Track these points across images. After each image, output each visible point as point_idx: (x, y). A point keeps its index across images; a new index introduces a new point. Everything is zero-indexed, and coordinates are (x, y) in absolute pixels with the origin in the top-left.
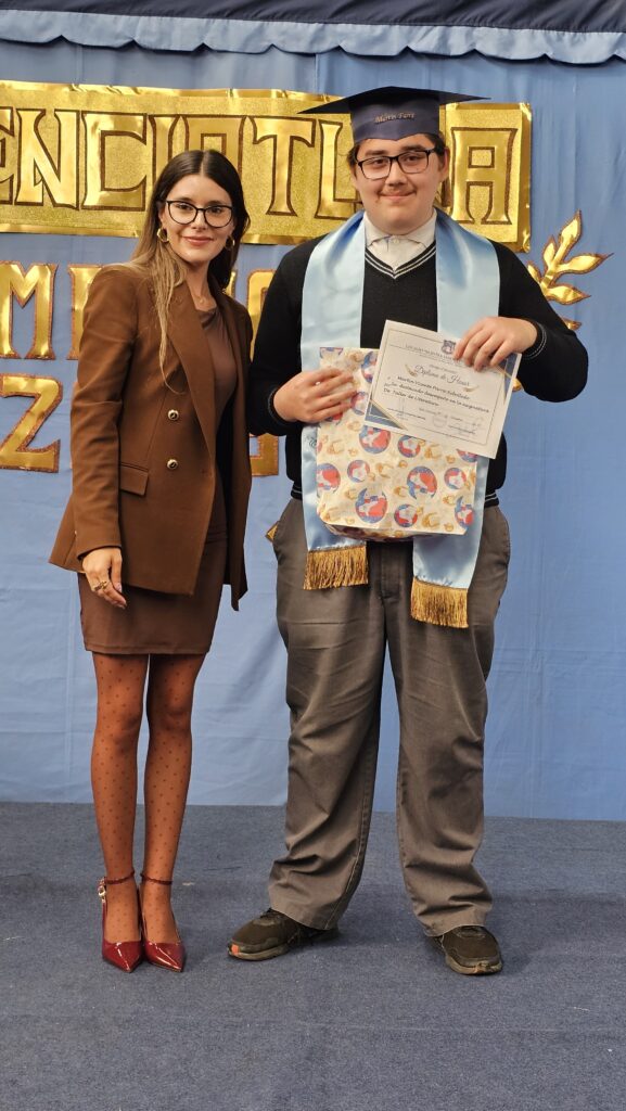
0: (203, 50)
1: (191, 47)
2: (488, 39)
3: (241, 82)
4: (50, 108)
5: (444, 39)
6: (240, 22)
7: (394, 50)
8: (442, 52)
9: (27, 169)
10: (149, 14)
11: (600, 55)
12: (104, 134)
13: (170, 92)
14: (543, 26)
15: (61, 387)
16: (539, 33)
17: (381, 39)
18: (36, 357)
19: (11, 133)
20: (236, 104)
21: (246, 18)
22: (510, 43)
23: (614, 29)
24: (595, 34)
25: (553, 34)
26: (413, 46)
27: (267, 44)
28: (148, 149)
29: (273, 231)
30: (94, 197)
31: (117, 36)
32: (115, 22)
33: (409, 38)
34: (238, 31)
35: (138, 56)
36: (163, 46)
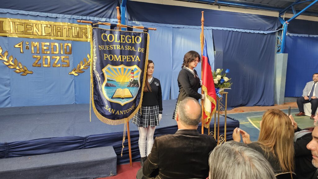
0: (57, 17)
1: (55, 17)
2: (92, 18)
3: (62, 22)
4: (37, 24)
5: (86, 18)
7: (80, 19)
9: (35, 31)
10: (50, 13)
11: (105, 21)
12: (45, 27)
13: (53, 22)
14: (98, 17)
15: (41, 57)
16: (97, 18)
17: (79, 17)
18: (37, 53)
19: (32, 26)
20: (61, 24)
22: (94, 19)
23: (106, 18)
27: (64, 17)
28: (50, 29)
29: (67, 39)
30: (44, 34)
31: (46, 15)
33: (82, 17)
34: (61, 15)
35: (49, 18)
36: (52, 17)
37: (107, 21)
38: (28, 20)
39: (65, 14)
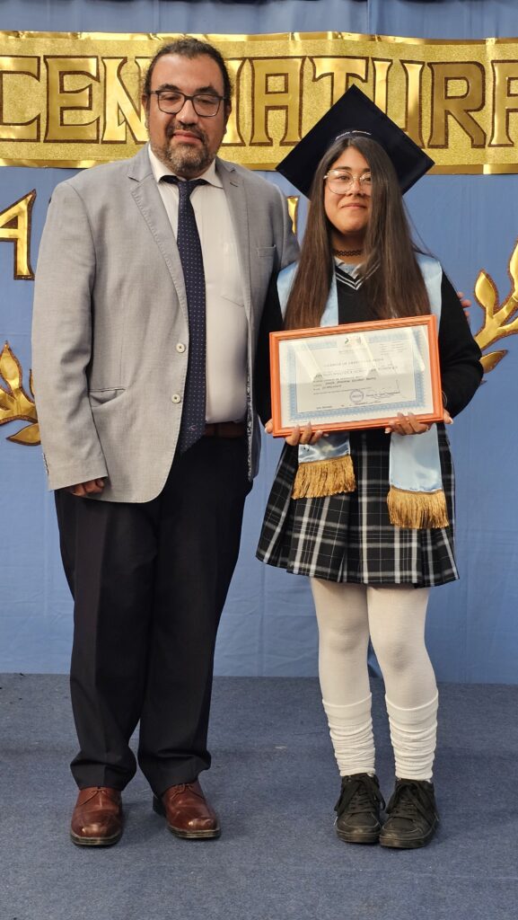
3: (300, 25)
9: (111, 110)
13: (238, 38)
20: (297, 46)
38: (75, 35)
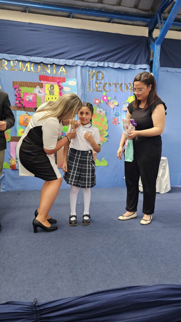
1: (64, 64)
2: (111, 64)
5: (104, 64)
6: (71, 60)
7: (96, 66)
8: (104, 66)
10: (56, 58)
14: (119, 63)
16: (119, 64)
17: (94, 64)
21: (72, 60)
22: (114, 65)
23: (130, 64)
24: (127, 64)
25: (121, 64)
26: (99, 65)
27: (76, 64)
31: (51, 62)
32: (51, 60)
33: (98, 64)
35: (54, 65)
36: (59, 64)
37: (131, 68)
39: (76, 60)
